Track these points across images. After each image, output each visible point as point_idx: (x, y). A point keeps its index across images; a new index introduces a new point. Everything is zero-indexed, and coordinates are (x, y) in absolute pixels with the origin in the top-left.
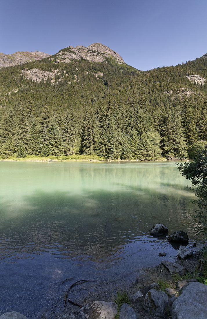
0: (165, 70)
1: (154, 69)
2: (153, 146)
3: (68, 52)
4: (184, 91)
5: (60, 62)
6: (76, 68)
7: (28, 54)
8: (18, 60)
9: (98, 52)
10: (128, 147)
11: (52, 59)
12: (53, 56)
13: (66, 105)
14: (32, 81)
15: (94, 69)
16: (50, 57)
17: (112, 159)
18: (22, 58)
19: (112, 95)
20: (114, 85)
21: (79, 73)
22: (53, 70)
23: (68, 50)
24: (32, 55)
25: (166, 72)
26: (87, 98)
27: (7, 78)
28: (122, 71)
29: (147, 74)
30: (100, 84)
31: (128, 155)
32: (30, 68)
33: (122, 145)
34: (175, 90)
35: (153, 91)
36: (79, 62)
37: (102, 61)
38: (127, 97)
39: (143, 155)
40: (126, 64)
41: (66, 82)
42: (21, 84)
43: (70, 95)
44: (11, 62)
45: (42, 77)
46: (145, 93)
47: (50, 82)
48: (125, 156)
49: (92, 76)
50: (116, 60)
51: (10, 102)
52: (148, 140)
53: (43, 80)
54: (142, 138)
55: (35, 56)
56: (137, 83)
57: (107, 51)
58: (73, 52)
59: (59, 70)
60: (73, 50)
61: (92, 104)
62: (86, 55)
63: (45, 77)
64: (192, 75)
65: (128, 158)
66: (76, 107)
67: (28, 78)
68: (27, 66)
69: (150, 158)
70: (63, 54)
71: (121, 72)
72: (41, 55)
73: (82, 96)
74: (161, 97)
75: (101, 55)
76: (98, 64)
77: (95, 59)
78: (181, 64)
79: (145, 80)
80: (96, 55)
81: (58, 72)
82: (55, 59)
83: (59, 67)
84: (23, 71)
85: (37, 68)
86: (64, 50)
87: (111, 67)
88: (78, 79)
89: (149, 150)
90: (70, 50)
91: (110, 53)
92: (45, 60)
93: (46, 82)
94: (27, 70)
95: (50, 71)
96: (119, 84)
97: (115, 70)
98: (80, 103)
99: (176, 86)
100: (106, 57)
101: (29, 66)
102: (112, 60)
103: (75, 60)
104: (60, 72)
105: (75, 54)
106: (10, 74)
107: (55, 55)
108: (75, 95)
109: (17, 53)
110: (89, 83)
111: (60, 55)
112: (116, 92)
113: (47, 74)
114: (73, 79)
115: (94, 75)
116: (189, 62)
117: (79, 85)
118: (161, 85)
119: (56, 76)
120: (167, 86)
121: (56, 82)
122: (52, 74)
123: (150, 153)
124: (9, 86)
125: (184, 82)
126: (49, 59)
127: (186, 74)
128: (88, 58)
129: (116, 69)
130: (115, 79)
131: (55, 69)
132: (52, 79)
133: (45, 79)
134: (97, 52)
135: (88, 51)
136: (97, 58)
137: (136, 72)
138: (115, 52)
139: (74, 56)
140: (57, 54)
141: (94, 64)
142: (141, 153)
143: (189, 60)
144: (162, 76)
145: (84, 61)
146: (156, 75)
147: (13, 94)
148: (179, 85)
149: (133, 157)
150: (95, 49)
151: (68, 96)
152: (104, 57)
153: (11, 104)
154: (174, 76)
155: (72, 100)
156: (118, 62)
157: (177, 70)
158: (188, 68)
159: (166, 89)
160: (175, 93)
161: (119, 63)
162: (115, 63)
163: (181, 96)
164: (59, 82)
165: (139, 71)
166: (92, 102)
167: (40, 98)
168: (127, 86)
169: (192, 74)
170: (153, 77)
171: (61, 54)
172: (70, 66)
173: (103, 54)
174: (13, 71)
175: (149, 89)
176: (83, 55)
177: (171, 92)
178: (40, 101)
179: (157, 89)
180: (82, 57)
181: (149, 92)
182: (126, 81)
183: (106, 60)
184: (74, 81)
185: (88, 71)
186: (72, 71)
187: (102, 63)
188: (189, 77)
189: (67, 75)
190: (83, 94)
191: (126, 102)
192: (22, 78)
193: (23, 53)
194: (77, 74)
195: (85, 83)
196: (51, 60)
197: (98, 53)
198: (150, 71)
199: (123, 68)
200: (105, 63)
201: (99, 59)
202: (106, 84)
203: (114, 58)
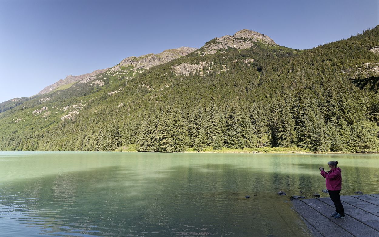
0: (336, 45)
1: (319, 46)
2: (371, 137)
3: (214, 43)
4: (369, 68)
5: (206, 54)
6: (224, 58)
7: (174, 51)
8: (165, 57)
9: (246, 38)
10: (338, 138)
11: (199, 53)
12: (199, 49)
13: (220, 96)
14: (181, 75)
15: (243, 56)
16: (197, 51)
17: (322, 151)
18: (169, 55)
19: (270, 81)
20: (270, 70)
21: (227, 62)
22: (201, 62)
23: (214, 41)
24: (178, 51)
25: (337, 48)
26: (241, 86)
27: (159, 75)
28: (275, 53)
29: (311, 54)
30: (253, 71)
31: (341, 146)
32: (179, 63)
33: (330, 137)
34: (355, 67)
35: (323, 72)
36: (226, 51)
37: (251, 47)
38: (291, 82)
39: (360, 147)
40: (278, 45)
41: (215, 72)
42: (172, 79)
43: (222, 85)
44: (160, 60)
45: (191, 70)
46: (314, 75)
47: (199, 75)
48: (336, 147)
49: (242, 63)
50: (266, 43)
51: (164, 97)
52: (363, 130)
53: (191, 74)
54: (355, 128)
55: (181, 51)
56: (300, 65)
57: (255, 36)
58: (219, 43)
59: (207, 61)
60: (219, 40)
61: (247, 92)
62: (233, 43)
63: (193, 70)
64: (377, 47)
65: (341, 150)
66: (230, 97)
67: (177, 73)
68: (177, 62)
69: (370, 150)
70: (209, 46)
71: (274, 55)
72: (186, 50)
73: (235, 86)
74: (335, 77)
75: (248, 41)
76: (247, 50)
77: (242, 46)
78: (355, 35)
79: (309, 60)
80: (244, 42)
81: (206, 64)
82: (202, 52)
83: (207, 59)
84: (173, 67)
85: (186, 62)
86: (210, 42)
87: (262, 52)
88: (227, 68)
89: (366, 141)
90: (216, 42)
91: (258, 37)
92: (192, 54)
93: (195, 75)
94: (177, 66)
95: (198, 64)
96: (275, 68)
97: (267, 54)
98: (234, 92)
99: (356, 62)
100: (254, 42)
101: (178, 62)
102: (262, 44)
103: (221, 50)
104: (208, 64)
105: (222, 44)
106: (162, 71)
107: (202, 48)
108: (227, 85)
109: (165, 51)
110: (240, 71)
111: (207, 48)
112: (275, 77)
113: (195, 67)
114: (222, 68)
115: (244, 62)
116: (367, 31)
117: (229, 74)
118: (333, 63)
119: (204, 68)
120: (342, 64)
121: (204, 74)
122: (200, 67)
123: (368, 144)
124: (161, 82)
125: (366, 56)
126: (196, 53)
127: (366, 46)
128: (235, 46)
129: (268, 52)
130: (269, 63)
131: (203, 62)
132: (200, 71)
133: (194, 72)
134: (244, 39)
135: (235, 39)
136: (245, 44)
137: (292, 52)
138: (263, 36)
139: (220, 46)
140: (203, 46)
141: (242, 50)
142: (357, 145)
143: (367, 29)
144: (333, 53)
145: (230, 49)
146: (323, 53)
147: (165, 89)
148: (360, 60)
149: (346, 149)
150: (242, 36)
151: (221, 86)
152: (253, 42)
153: (166, 98)
154: (350, 51)
155: (225, 90)
156: (268, 45)
157: (353, 43)
158: (367, 38)
159: (342, 68)
160: (356, 70)
161: (270, 45)
162: (266, 47)
163: (366, 74)
164: (208, 73)
165: (296, 50)
166: (247, 90)
167: (192, 91)
168: (287, 69)
169: (377, 45)
170: (319, 56)
171: (206, 46)
172: (218, 56)
173: (251, 39)
174: (164, 68)
175: (317, 69)
176: (230, 44)
177: (350, 70)
178: (194, 94)
179: (328, 69)
180: (229, 45)
181: (319, 74)
182: (284, 64)
183: (255, 45)
184: (223, 71)
185: (236, 59)
186: (220, 61)
187: (251, 48)
188: (372, 49)
189: (215, 66)
190: (237, 83)
191: (290, 87)
192: (172, 73)
193: (170, 50)
194: (225, 63)
195: (235, 71)
196: (197, 54)
197: (246, 40)
198: (313, 49)
199: (275, 50)
200: (254, 48)
201: (246, 45)
202: (259, 70)
203: (263, 41)
